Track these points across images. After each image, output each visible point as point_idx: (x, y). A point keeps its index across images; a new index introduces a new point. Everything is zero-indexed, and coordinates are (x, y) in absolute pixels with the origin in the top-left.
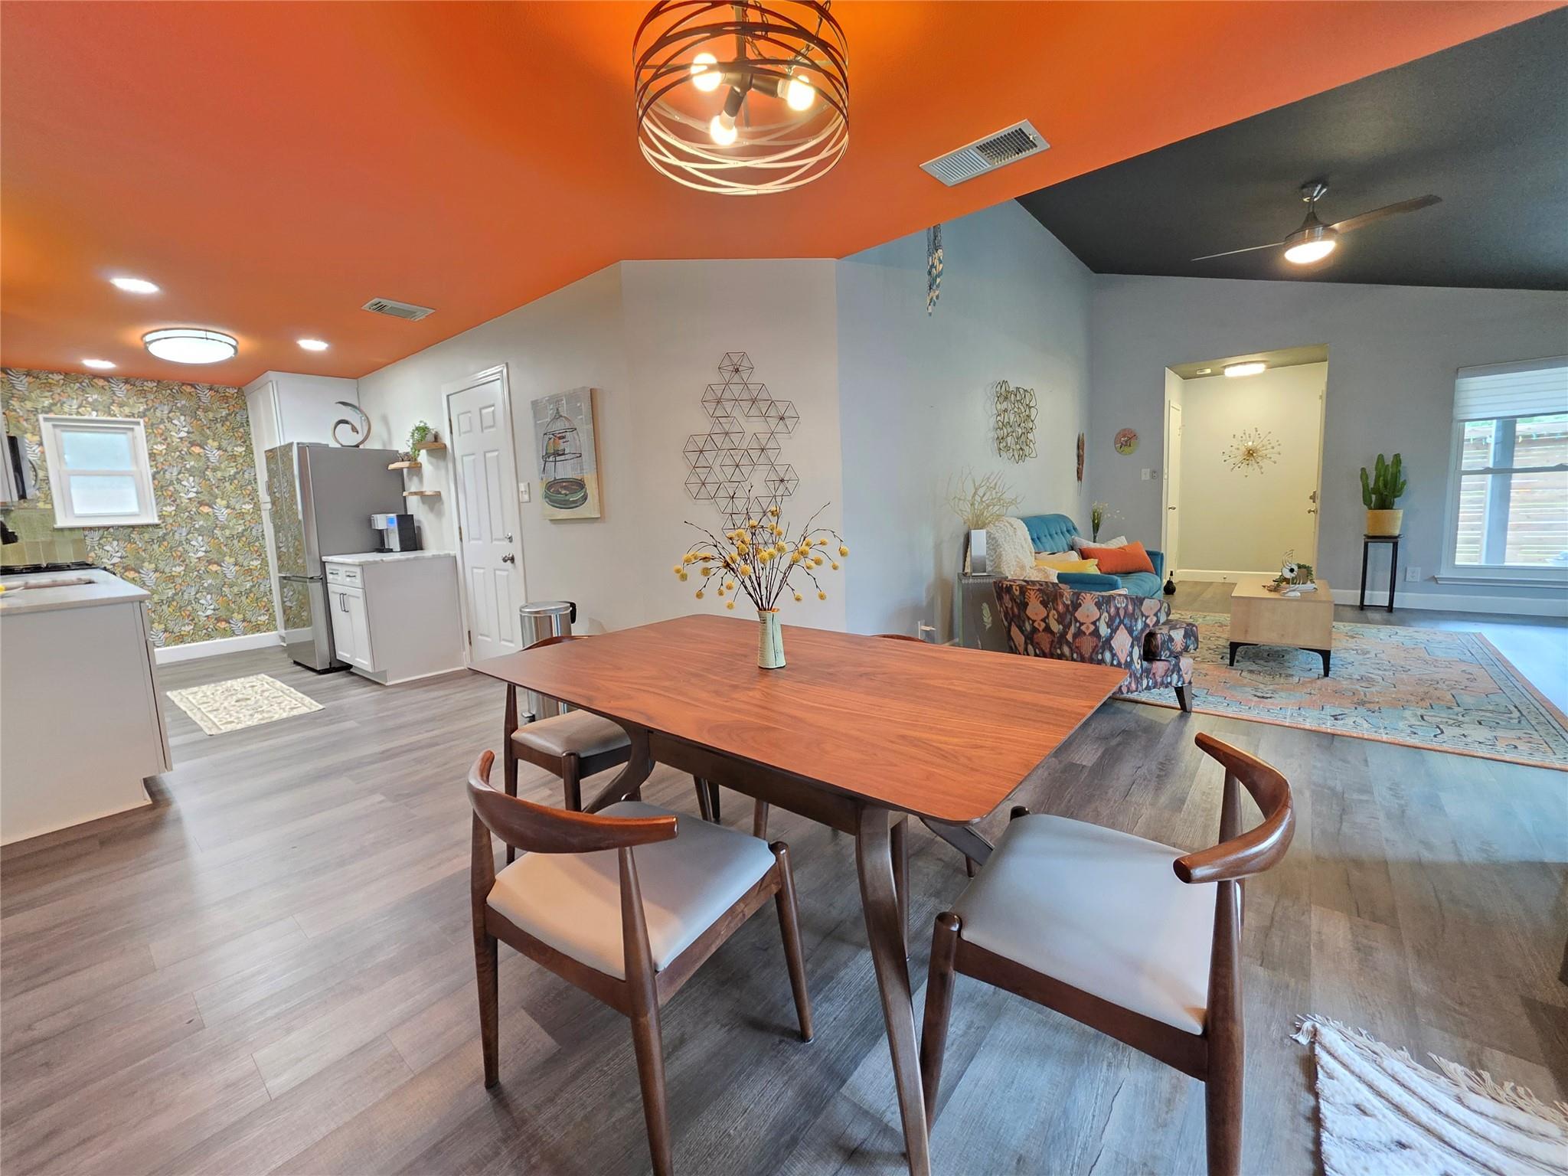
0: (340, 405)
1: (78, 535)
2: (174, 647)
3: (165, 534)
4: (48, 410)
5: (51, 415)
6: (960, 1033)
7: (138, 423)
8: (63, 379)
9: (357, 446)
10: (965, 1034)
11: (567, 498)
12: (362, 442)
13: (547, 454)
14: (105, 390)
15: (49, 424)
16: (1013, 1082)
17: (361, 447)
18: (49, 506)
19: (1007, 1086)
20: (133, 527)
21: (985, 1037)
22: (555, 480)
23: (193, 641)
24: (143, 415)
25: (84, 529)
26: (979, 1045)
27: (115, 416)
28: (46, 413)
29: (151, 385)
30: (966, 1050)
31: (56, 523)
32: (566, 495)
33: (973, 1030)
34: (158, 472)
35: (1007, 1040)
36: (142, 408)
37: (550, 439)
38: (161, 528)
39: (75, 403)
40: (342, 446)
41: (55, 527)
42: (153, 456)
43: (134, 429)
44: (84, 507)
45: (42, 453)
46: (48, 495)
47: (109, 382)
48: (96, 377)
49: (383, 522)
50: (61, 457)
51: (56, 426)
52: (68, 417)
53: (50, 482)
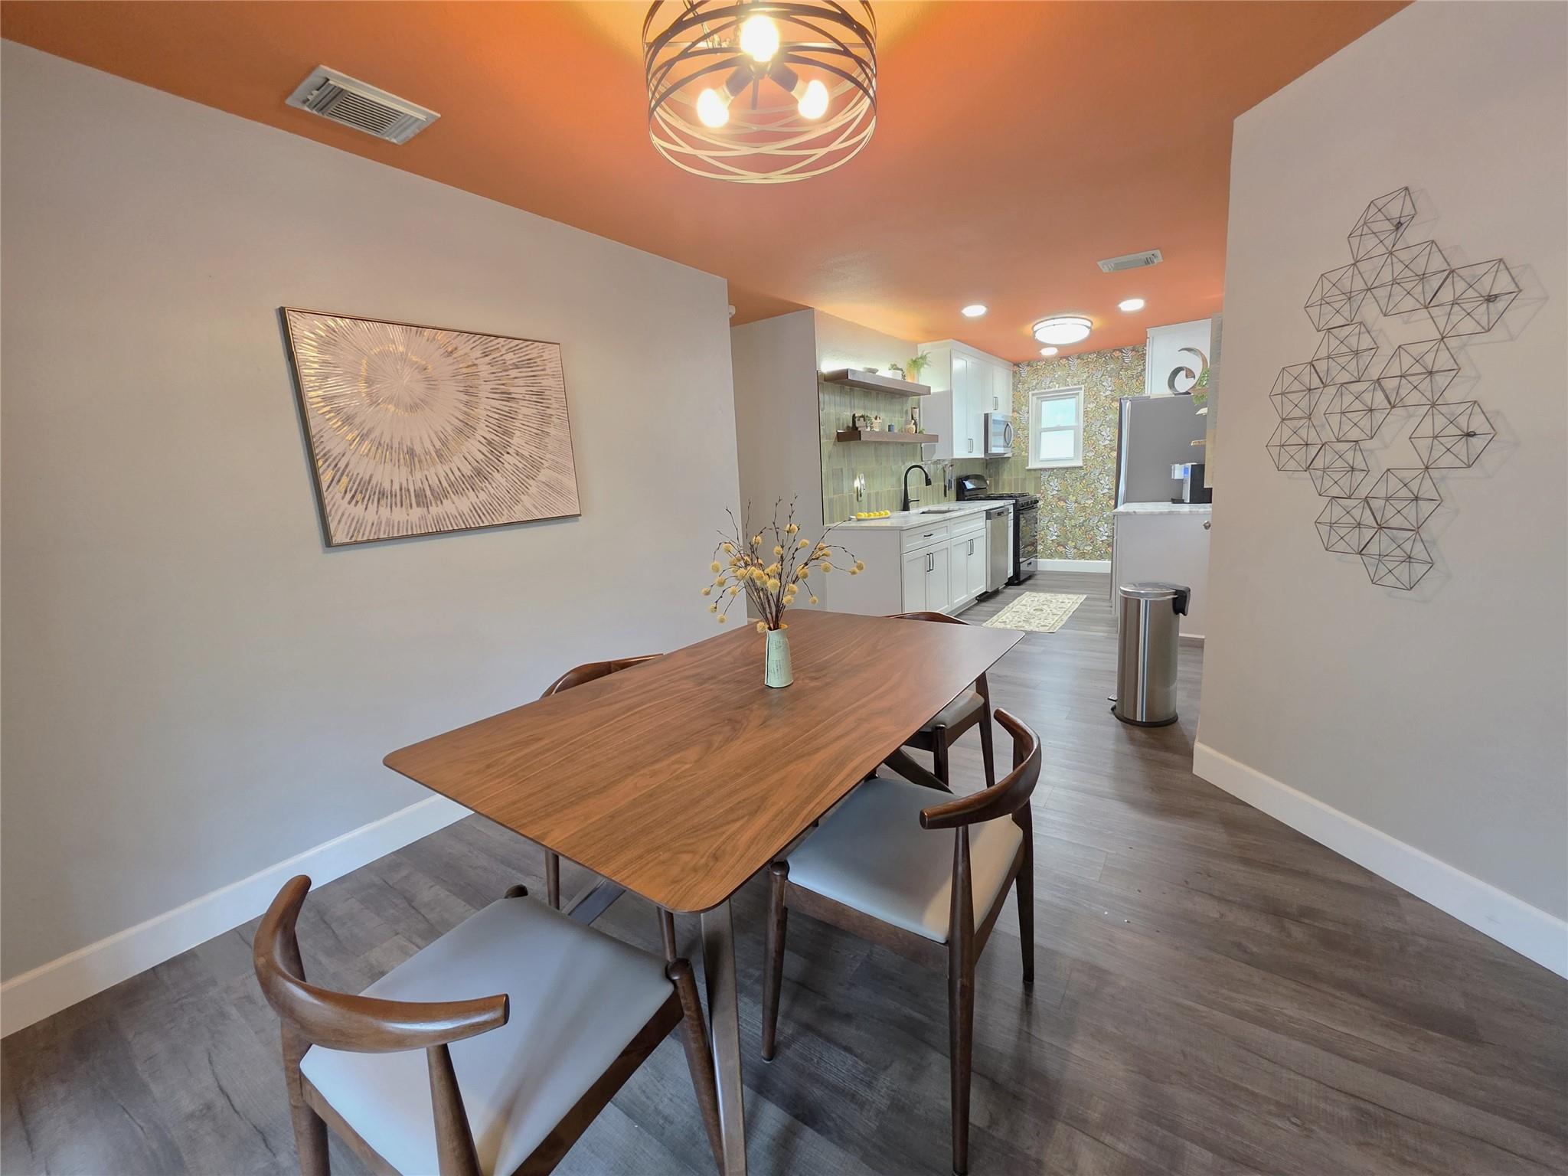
0: (1186, 351)
1: (1038, 474)
2: (1078, 561)
3: (1086, 474)
4: (1035, 389)
5: (1036, 391)
6: (660, 1107)
7: (1081, 389)
8: (1045, 365)
9: (1188, 393)
10: (658, 1112)
14: (1066, 367)
15: (1035, 398)
16: (593, 1152)
18: (1026, 454)
19: (590, 1145)
20: (1067, 469)
21: (650, 1133)
23: (1090, 558)
24: (1084, 382)
25: (1041, 469)
26: (641, 1124)
27: (1068, 385)
28: (1033, 390)
29: (1093, 357)
30: (638, 1110)
31: (1028, 466)
33: (661, 1122)
34: (1087, 426)
35: (642, 1157)
36: (1085, 376)
38: (1083, 470)
39: (1049, 380)
40: (1175, 394)
41: (1027, 468)
42: (1086, 413)
43: (1078, 394)
44: (1044, 455)
45: (1028, 418)
46: (1027, 447)
47: (1069, 360)
48: (1061, 358)
49: (1180, 472)
50: (1039, 419)
51: (1038, 398)
52: (1045, 391)
53: (1030, 437)
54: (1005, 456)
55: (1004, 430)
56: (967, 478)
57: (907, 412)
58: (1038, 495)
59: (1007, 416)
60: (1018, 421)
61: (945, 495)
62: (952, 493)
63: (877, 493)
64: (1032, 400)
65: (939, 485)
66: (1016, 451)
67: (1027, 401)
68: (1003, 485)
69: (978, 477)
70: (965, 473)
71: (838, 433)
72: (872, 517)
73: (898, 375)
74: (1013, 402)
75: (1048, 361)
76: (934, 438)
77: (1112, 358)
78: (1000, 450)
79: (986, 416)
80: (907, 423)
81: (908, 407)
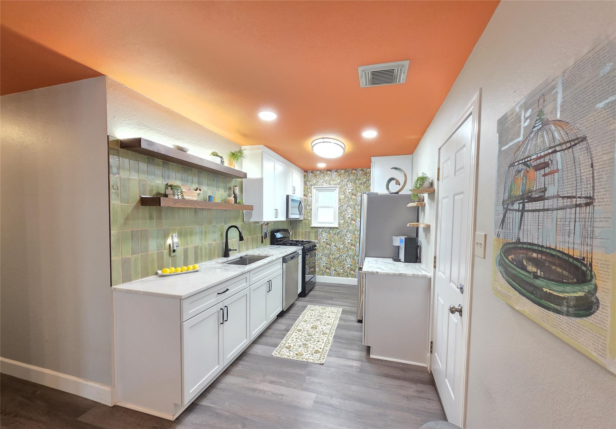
0: (394, 169)
1: (316, 230)
2: (336, 277)
3: (339, 232)
4: (315, 185)
5: (315, 186)
7: (337, 187)
8: (320, 173)
9: (397, 193)
11: (538, 282)
12: (400, 190)
13: (510, 197)
14: (330, 175)
15: (315, 190)
17: (400, 193)
18: (311, 219)
20: (331, 228)
22: (518, 242)
23: (343, 276)
24: (339, 184)
25: (318, 227)
27: (331, 185)
28: (314, 185)
29: (343, 171)
31: (311, 225)
32: (536, 277)
34: (340, 207)
36: (339, 181)
37: (519, 172)
38: (338, 229)
39: (321, 181)
40: (390, 193)
41: (311, 226)
42: (340, 200)
43: (336, 189)
44: (320, 220)
45: (312, 200)
46: (311, 215)
47: (331, 172)
48: (328, 170)
49: (399, 241)
50: (317, 201)
51: (316, 190)
52: (319, 186)
53: (312, 210)
54: (300, 219)
55: (298, 205)
56: (278, 231)
57: (230, 188)
58: (316, 241)
59: (301, 198)
60: (306, 201)
61: (262, 242)
62: (268, 240)
63: (196, 248)
64: (314, 191)
65: (257, 237)
66: (306, 217)
67: (311, 191)
68: (299, 234)
69: (285, 231)
70: (276, 228)
71: (142, 198)
72: (179, 272)
73: (218, 160)
74: (304, 191)
75: (321, 171)
76: (251, 208)
77: (352, 173)
78: (297, 216)
79: (288, 197)
80: (229, 196)
81: (232, 184)
